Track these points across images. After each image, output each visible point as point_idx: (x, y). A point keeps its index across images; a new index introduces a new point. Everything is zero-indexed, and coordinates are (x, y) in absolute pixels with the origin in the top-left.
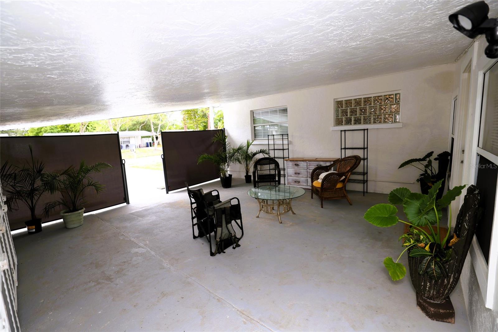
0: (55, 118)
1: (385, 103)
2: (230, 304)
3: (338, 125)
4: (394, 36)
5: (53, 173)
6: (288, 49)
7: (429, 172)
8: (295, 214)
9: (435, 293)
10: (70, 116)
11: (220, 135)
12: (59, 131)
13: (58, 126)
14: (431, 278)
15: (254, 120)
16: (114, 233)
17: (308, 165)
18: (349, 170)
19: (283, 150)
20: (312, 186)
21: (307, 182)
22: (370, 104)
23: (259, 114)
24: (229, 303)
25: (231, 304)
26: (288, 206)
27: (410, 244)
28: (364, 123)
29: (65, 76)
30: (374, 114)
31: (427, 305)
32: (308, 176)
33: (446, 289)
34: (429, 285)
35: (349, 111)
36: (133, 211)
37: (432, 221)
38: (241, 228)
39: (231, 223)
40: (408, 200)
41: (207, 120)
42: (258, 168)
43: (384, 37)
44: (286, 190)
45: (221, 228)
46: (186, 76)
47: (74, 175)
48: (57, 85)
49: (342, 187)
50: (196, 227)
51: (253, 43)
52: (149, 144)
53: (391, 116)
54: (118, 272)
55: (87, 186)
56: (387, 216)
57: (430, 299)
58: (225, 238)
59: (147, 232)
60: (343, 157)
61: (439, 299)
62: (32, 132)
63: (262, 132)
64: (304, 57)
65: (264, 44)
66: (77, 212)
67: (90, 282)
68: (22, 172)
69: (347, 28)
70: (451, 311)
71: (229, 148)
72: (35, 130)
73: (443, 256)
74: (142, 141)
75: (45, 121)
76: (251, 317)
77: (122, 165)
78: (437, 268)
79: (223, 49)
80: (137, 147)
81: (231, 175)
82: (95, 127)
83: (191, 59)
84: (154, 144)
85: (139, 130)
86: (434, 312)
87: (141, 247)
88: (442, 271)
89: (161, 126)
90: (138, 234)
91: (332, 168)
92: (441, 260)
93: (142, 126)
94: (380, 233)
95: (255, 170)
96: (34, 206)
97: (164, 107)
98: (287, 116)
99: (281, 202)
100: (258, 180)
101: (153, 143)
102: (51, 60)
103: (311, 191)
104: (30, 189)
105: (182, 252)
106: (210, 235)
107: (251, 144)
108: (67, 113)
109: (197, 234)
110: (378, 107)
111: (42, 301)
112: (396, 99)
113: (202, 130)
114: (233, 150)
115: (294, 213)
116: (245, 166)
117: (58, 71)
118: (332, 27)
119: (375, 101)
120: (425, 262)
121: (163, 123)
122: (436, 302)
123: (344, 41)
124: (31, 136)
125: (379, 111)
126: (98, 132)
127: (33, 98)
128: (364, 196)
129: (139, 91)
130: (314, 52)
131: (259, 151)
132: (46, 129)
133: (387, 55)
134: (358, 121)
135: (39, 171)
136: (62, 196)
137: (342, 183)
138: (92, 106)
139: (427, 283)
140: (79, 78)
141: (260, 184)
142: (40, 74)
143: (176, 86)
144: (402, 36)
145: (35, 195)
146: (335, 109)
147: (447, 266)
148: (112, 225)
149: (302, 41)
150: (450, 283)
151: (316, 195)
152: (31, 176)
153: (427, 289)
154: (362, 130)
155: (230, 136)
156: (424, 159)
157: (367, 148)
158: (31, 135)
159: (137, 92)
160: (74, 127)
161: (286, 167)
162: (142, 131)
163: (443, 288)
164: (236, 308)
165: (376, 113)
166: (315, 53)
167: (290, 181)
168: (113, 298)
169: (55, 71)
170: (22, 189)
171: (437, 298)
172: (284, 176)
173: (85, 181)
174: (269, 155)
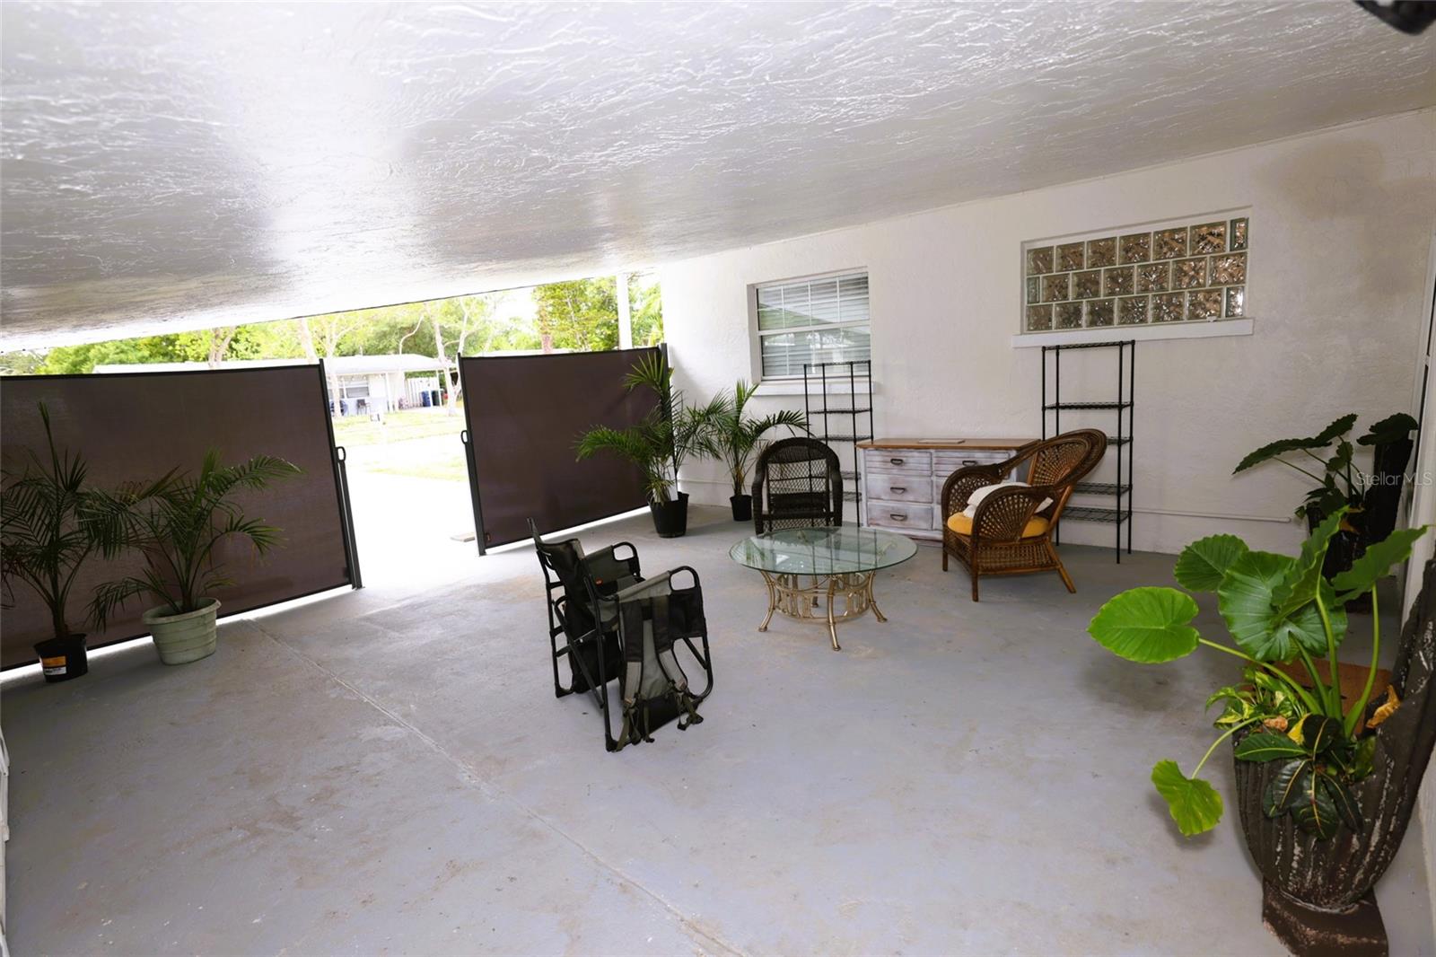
0: (115, 315)
1: (1196, 252)
2: (659, 900)
3: (1035, 329)
4: (1185, 30)
5: (119, 492)
6: (825, 84)
7: (1340, 482)
8: (885, 620)
9: (1320, 878)
10: (162, 311)
11: (648, 368)
12: (143, 357)
13: (140, 342)
14: (1305, 828)
15: (759, 317)
16: (311, 678)
17: (934, 460)
18: (1065, 479)
19: (854, 412)
20: (946, 530)
21: (930, 516)
22: (1145, 257)
23: (777, 295)
24: (655, 898)
25: (663, 900)
26: (861, 595)
27: (1239, 719)
28: (1124, 323)
29: (119, 185)
30: (1158, 291)
31: (1293, 919)
32: (933, 499)
33: (1358, 869)
34: (1301, 852)
35: (1071, 281)
36: (374, 611)
37: (1312, 646)
38: (706, 664)
39: (672, 647)
40: (1236, 575)
41: (615, 317)
42: (771, 473)
43: (1148, 32)
44: (864, 544)
45: (640, 664)
46: (512, 178)
47: (185, 499)
48: (98, 214)
49: (1044, 534)
50: (564, 662)
51: (704, 70)
52: (430, 396)
53: (1215, 295)
54: (318, 798)
55: (227, 531)
56: (1163, 628)
57: (1306, 898)
58: (652, 696)
59: (414, 674)
60: (1051, 434)
61: (1336, 900)
62: (59, 361)
63: (788, 354)
64: (890, 108)
65: (740, 72)
66: (194, 614)
67: (231, 829)
68: (19, 487)
69: (1010, 11)
70: (1375, 942)
71: (680, 408)
72: (67, 353)
73: (1347, 761)
74: (406, 386)
75: (84, 327)
76: (721, 942)
77: (335, 465)
78: (1322, 798)
79: (610, 92)
80: (394, 407)
81: (686, 496)
82: (258, 345)
83: (511, 124)
84: (447, 398)
85: (397, 352)
86: (1316, 940)
87: (392, 721)
88: (1341, 808)
89: (466, 338)
90: (384, 683)
91: (1014, 472)
92: (1341, 772)
93: (406, 340)
94: (1160, 683)
95: (759, 478)
96: (60, 593)
97: (463, 277)
98: (866, 301)
99: (839, 582)
100: (770, 511)
101: (442, 395)
102: (61, 138)
103: (941, 545)
104: (47, 541)
105: (519, 740)
106: (604, 688)
107: (749, 395)
108: (152, 301)
109: (566, 681)
110: (1171, 267)
111: (83, 886)
112: (1234, 238)
113: (602, 350)
114: (694, 413)
115: (881, 618)
116: (732, 464)
117: (90, 172)
118: (958, 9)
119: (1161, 248)
120: (1285, 777)
121: (473, 329)
122: (1324, 910)
123: (1012, 53)
124: (54, 373)
125: (1174, 282)
126: (267, 358)
127: (31, 254)
128: (1118, 562)
129: (367, 230)
130: (917, 90)
131: (776, 418)
132: (103, 350)
133: (1183, 93)
134: (1101, 316)
135: (73, 485)
136: (148, 565)
137: (1045, 520)
138: (227, 277)
139: (1294, 848)
140: (163, 193)
141: (776, 524)
142: (37, 183)
143: (486, 212)
144: (1217, 27)
145: (62, 560)
146: (1026, 277)
147: (1360, 793)
148: (305, 655)
149: (870, 56)
150: (1372, 849)
151: (958, 559)
152: (48, 501)
153: (1295, 865)
154: (1114, 344)
155: (681, 369)
156: (1322, 440)
157: (1131, 404)
158: (56, 370)
159: (362, 231)
160: (189, 344)
161: (861, 470)
162: (406, 355)
163: (1347, 864)
164: (676, 915)
165: (1162, 288)
166: (923, 93)
167: (875, 513)
168: (298, 878)
169: (83, 172)
170: (22, 541)
171: (1328, 895)
172: (857, 497)
173: (220, 518)
174: (808, 431)
